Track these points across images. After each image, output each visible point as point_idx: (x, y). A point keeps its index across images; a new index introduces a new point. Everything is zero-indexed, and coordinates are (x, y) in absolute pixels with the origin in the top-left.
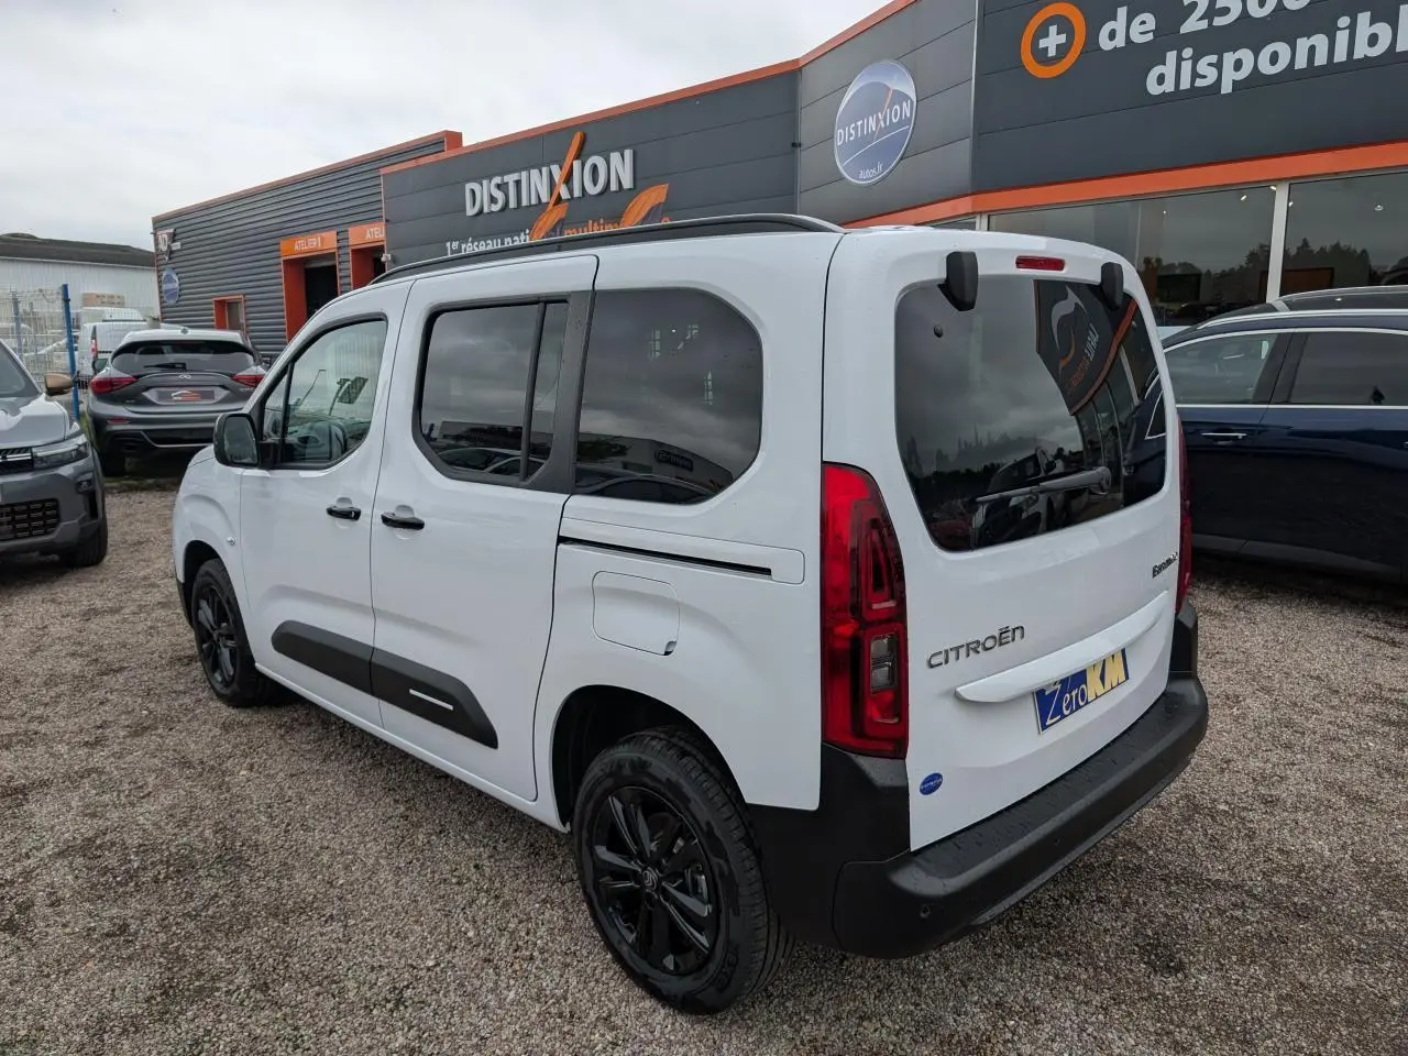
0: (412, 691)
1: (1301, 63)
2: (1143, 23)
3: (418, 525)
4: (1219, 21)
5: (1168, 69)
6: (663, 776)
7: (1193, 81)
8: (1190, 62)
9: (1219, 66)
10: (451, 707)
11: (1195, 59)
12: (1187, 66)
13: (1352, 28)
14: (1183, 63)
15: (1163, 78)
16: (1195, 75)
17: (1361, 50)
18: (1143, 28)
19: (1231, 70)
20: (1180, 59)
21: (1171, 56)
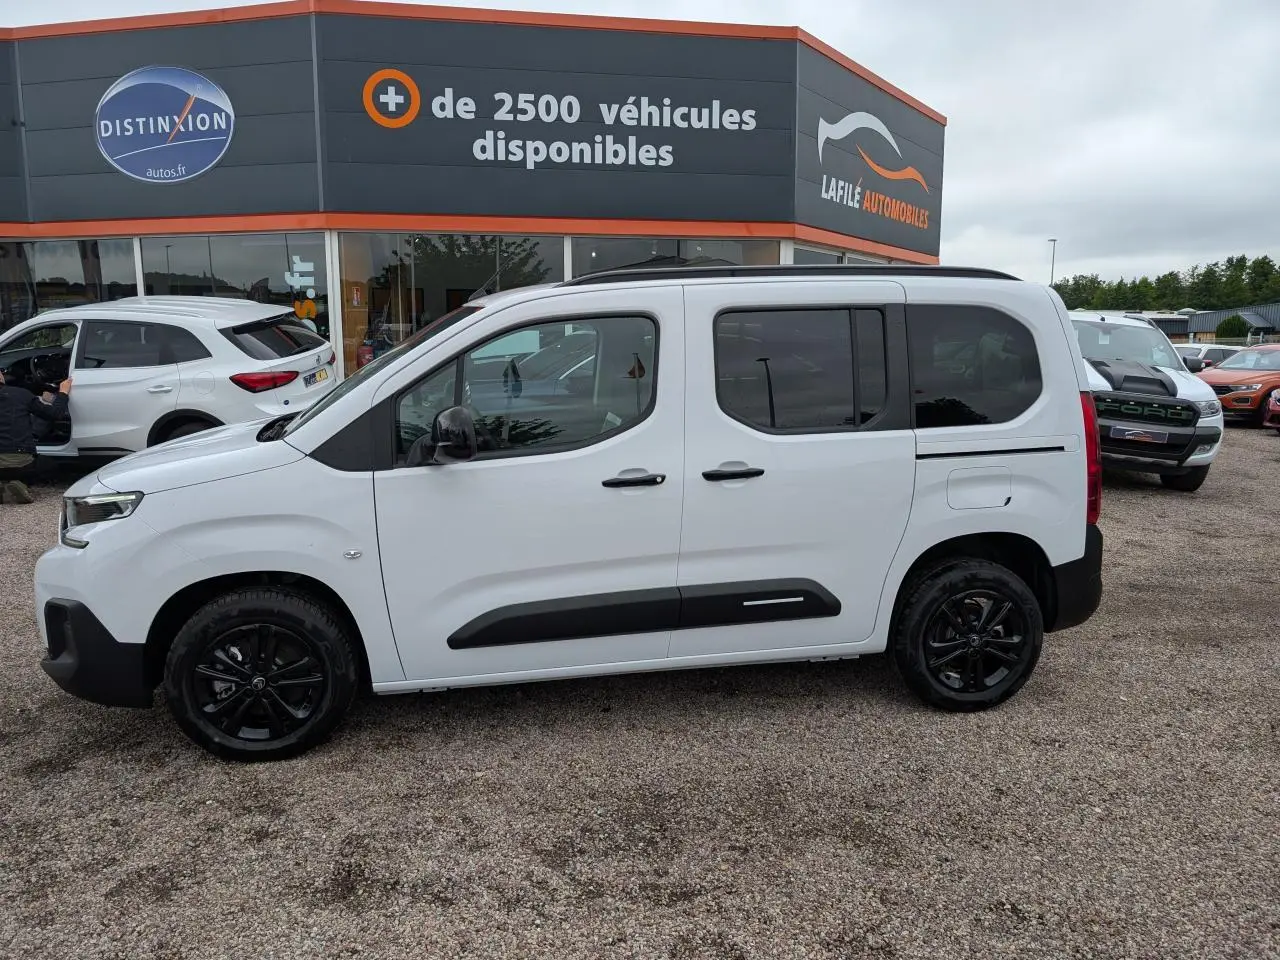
0: (745, 604)
1: (576, 159)
2: (466, 104)
3: (760, 473)
4: (520, 117)
5: (489, 141)
6: (991, 577)
7: (507, 156)
8: (504, 141)
9: (523, 148)
10: (801, 599)
11: (507, 140)
12: (501, 144)
13: (604, 143)
14: (499, 141)
15: (486, 148)
16: (508, 152)
17: (610, 159)
18: (467, 108)
19: (533, 153)
20: (496, 139)
21: (490, 134)
